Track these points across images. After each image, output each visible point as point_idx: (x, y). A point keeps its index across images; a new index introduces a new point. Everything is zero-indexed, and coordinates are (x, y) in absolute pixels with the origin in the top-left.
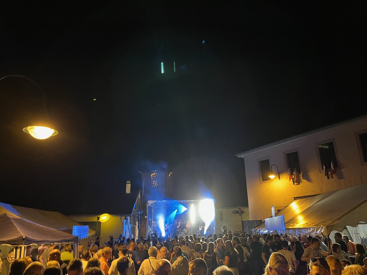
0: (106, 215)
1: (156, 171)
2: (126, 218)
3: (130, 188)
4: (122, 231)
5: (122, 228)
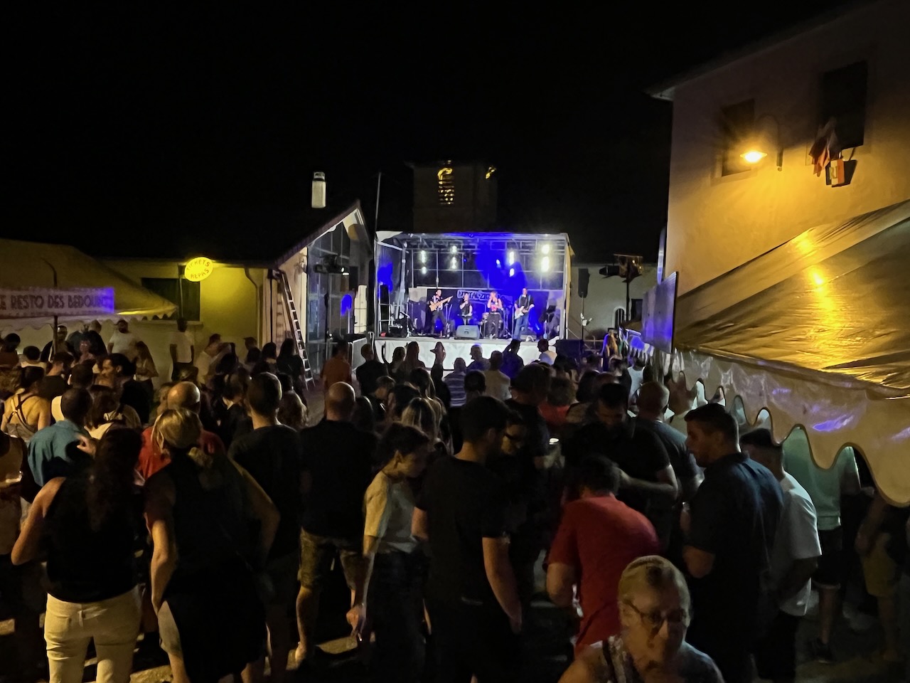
0: (202, 262)
1: (449, 161)
2: (274, 274)
3: (323, 192)
4: (259, 310)
5: (257, 300)
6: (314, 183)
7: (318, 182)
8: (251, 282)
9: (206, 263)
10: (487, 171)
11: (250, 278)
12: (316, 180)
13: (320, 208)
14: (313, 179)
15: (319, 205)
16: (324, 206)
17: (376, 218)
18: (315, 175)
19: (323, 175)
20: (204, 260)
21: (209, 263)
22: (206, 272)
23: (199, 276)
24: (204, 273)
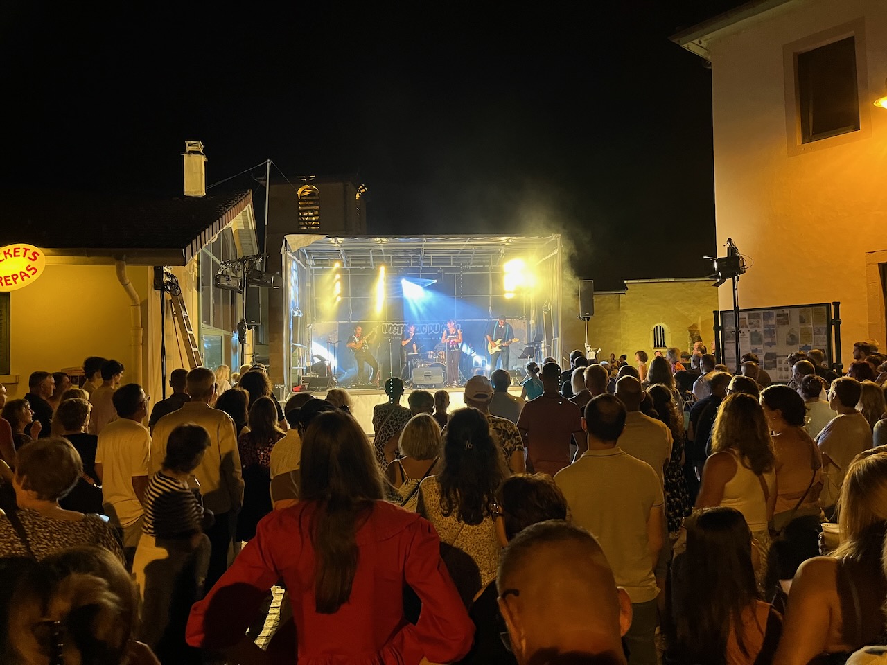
1: (313, 178)
2: (165, 281)
3: (201, 172)
4: (141, 347)
5: (137, 329)
6: (186, 156)
7: (192, 155)
8: (126, 293)
9: (29, 254)
10: (357, 190)
11: (125, 285)
12: (190, 152)
13: (196, 198)
14: (185, 151)
15: (195, 192)
16: (205, 194)
17: (266, 224)
18: (187, 145)
19: (199, 147)
20: (26, 250)
21: (38, 255)
22: (29, 273)
23: (14, 280)
24: (26, 275)
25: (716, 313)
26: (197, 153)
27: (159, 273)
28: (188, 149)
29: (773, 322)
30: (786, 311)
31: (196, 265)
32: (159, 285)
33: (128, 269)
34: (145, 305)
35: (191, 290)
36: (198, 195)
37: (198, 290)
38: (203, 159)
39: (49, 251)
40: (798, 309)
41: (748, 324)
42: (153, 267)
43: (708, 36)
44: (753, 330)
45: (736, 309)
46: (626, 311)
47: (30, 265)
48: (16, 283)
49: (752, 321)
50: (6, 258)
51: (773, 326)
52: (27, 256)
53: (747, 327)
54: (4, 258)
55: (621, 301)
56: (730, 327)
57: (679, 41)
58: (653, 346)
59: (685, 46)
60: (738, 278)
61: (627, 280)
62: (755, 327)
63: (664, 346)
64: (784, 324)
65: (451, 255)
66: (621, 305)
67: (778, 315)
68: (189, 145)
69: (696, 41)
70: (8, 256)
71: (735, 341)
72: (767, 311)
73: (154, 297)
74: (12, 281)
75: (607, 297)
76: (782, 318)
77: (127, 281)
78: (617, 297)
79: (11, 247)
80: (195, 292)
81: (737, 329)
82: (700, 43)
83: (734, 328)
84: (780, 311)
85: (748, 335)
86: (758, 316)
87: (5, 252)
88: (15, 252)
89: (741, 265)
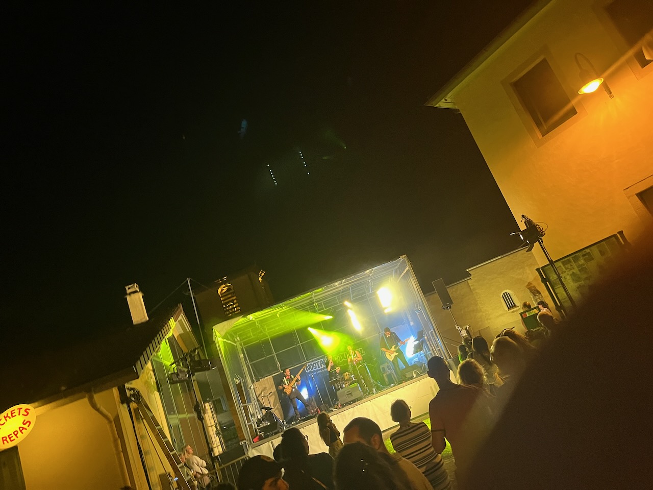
1: (225, 278)
2: (128, 395)
3: (141, 304)
4: (122, 454)
5: (115, 440)
6: (128, 298)
7: (132, 295)
8: (101, 416)
9: (22, 412)
10: (259, 276)
11: (98, 410)
12: (130, 294)
13: (142, 323)
14: (126, 294)
15: (141, 320)
16: (148, 319)
17: (199, 323)
18: (127, 289)
19: (136, 287)
20: (20, 409)
21: (29, 410)
22: (25, 426)
23: (16, 435)
24: (24, 428)
25: (538, 270)
26: (136, 292)
27: (122, 391)
28: (128, 291)
29: (582, 261)
30: (588, 251)
31: (152, 373)
32: (125, 400)
33: (97, 397)
34: (117, 420)
35: (152, 392)
36: (143, 320)
37: (159, 391)
38: (140, 295)
39: (36, 404)
40: (595, 246)
41: (564, 270)
42: (116, 388)
43: (449, 95)
44: (571, 272)
45: (551, 263)
46: (477, 291)
47: (25, 420)
48: (17, 437)
49: (567, 266)
50: (6, 421)
51: (583, 265)
52: (21, 414)
53: (565, 272)
54: (5, 421)
55: (470, 285)
56: (553, 277)
57: (432, 104)
58: (507, 309)
59: (437, 106)
60: (542, 239)
61: (468, 268)
62: (571, 269)
63: (515, 305)
64: (590, 260)
65: (336, 296)
66: (472, 288)
67: (584, 255)
68: (129, 289)
69: (443, 100)
70: (7, 418)
71: (561, 285)
72: (574, 255)
73: (123, 411)
74: (14, 437)
75: (459, 285)
76: (587, 256)
77: (98, 406)
78: (466, 284)
79: (8, 411)
80: (157, 393)
81: (559, 275)
82: (446, 100)
83: (556, 277)
84: (583, 252)
85: (568, 277)
86: (569, 261)
87: (4, 417)
88: (12, 414)
89: (539, 230)
